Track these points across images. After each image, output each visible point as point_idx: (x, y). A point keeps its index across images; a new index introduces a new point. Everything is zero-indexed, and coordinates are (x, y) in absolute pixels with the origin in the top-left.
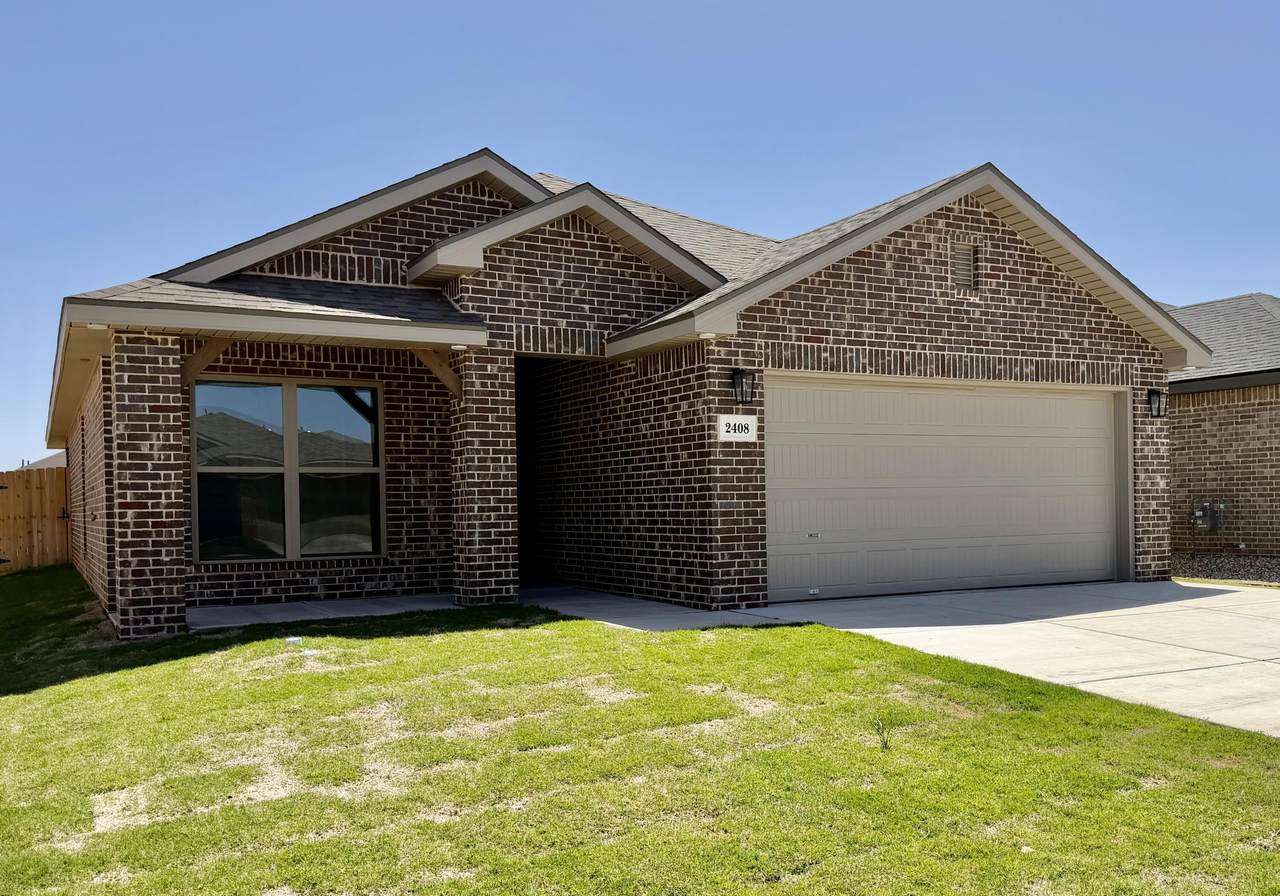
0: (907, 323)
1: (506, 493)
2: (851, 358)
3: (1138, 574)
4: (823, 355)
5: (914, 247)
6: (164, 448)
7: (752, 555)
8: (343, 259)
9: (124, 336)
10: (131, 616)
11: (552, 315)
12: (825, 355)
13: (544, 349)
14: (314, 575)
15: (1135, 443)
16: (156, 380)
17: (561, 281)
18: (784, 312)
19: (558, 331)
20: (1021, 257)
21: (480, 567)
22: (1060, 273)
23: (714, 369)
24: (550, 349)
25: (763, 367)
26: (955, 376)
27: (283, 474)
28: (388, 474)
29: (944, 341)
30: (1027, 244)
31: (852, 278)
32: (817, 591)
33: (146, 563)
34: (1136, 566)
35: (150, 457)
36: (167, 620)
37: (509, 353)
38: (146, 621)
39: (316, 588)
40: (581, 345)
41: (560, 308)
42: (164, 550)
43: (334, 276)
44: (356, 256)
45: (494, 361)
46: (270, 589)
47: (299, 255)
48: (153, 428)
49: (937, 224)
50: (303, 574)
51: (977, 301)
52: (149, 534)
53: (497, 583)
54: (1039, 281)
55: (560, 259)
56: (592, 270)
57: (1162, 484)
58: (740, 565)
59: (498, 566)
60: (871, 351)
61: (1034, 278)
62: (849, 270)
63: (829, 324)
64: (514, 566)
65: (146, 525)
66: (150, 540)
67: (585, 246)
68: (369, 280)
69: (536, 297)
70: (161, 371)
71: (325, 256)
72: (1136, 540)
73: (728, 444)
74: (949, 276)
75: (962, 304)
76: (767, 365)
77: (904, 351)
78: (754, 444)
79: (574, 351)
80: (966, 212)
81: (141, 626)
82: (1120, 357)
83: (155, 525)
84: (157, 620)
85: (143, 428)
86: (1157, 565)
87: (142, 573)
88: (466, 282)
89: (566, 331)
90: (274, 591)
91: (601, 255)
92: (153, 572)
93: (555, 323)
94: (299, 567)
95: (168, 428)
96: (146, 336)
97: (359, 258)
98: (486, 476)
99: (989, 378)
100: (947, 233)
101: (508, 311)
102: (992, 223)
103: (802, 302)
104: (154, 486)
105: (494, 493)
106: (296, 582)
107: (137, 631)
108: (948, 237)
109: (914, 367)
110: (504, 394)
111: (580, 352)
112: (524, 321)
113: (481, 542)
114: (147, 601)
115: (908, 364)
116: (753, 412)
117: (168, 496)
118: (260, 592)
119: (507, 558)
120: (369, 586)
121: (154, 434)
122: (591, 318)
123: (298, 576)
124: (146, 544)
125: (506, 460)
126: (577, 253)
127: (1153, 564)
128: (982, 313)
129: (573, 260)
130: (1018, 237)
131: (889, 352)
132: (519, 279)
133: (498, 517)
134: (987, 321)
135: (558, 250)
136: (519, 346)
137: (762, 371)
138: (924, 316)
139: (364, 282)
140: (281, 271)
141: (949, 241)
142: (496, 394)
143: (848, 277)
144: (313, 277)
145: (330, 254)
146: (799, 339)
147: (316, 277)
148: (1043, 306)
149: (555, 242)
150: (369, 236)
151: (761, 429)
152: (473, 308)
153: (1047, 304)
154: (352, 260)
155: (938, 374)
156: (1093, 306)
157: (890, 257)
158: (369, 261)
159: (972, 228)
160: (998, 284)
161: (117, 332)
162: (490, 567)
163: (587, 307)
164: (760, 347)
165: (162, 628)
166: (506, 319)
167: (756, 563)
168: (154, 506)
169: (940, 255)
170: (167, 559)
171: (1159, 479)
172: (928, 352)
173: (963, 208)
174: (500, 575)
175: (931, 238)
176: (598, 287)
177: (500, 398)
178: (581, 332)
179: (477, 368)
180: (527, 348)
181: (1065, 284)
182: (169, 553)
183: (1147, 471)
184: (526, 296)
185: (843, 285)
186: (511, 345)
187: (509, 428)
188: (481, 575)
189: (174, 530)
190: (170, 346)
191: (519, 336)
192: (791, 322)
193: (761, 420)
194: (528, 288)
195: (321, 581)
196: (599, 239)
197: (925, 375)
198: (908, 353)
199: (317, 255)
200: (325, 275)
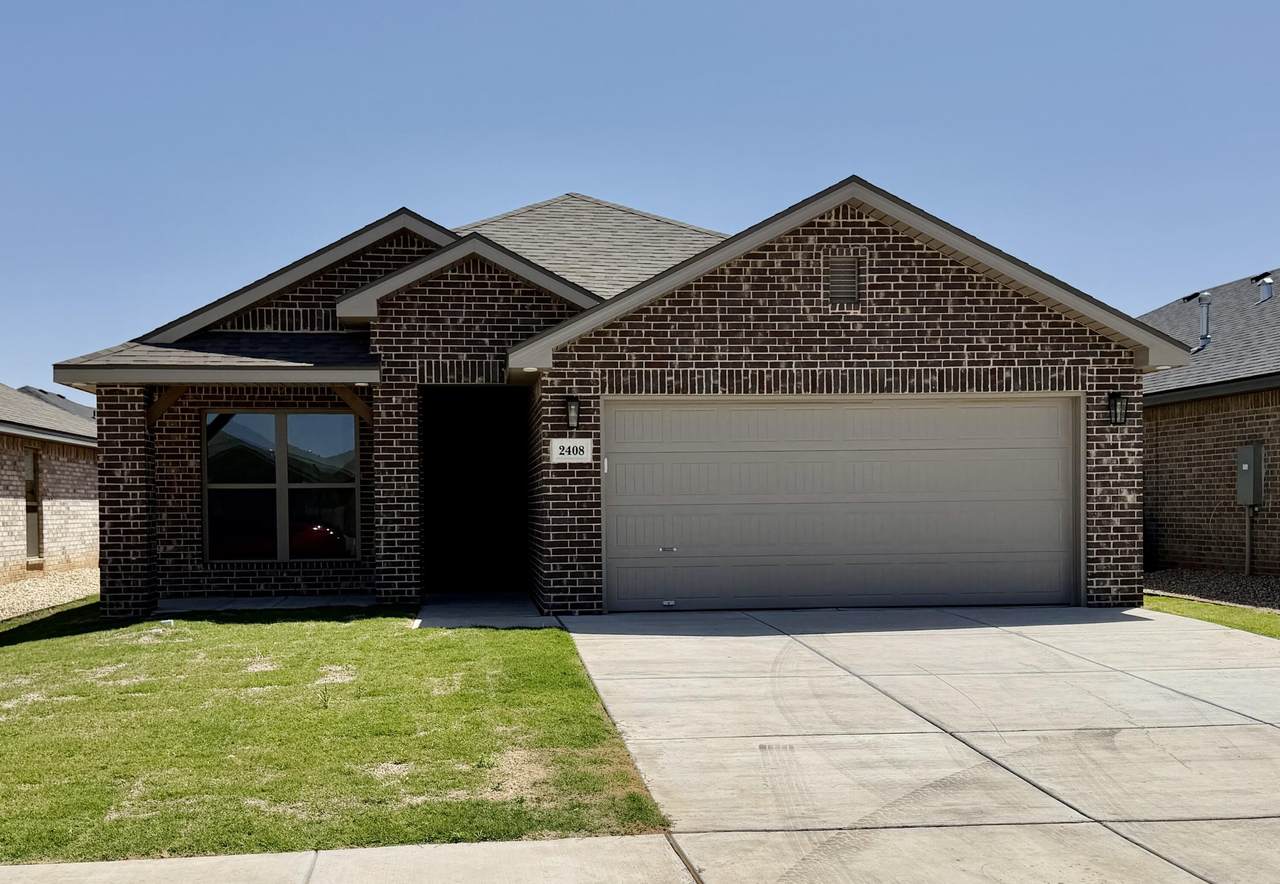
0: (768, 341)
1: (409, 507)
2: (700, 380)
3: (1091, 598)
4: (667, 379)
5: (778, 265)
6: (131, 473)
7: (586, 567)
8: (290, 312)
9: (102, 389)
10: (108, 601)
11: (453, 349)
12: (670, 378)
13: (445, 380)
14: (298, 574)
15: (1088, 454)
16: (126, 422)
17: (461, 319)
18: (622, 341)
19: (459, 363)
20: (919, 263)
21: (384, 571)
22: (975, 276)
23: (548, 397)
24: (451, 380)
25: (599, 394)
26: (829, 391)
27: (275, 490)
28: (362, 489)
29: (814, 357)
30: (928, 249)
31: (701, 303)
32: (672, 603)
33: (119, 561)
34: (1088, 590)
35: (121, 481)
36: (134, 605)
37: (412, 386)
38: (118, 605)
39: (299, 586)
40: (481, 375)
41: (461, 342)
42: (131, 551)
43: (283, 328)
44: (301, 310)
45: (399, 393)
46: (262, 585)
47: (254, 313)
48: (124, 458)
49: (807, 240)
50: (289, 573)
51: (859, 313)
52: (120, 539)
53: (400, 585)
54: (946, 286)
55: (461, 299)
56: (493, 307)
57: (1131, 499)
58: (573, 575)
59: (400, 571)
60: (723, 372)
61: (938, 284)
62: (698, 295)
63: (674, 349)
64: (415, 571)
65: (118, 532)
66: (121, 543)
67: (486, 285)
68: (312, 329)
69: (438, 335)
70: (130, 414)
71: (276, 312)
72: (1089, 560)
73: (563, 465)
74: (822, 291)
75: (840, 318)
76: (603, 391)
77: (765, 370)
78: (590, 465)
79: (473, 380)
80: (845, 224)
81: (115, 608)
82: (1066, 359)
83: (125, 532)
84: (126, 605)
85: (117, 458)
86: (1119, 590)
87: (116, 568)
88: (374, 327)
89: (466, 363)
90: (266, 587)
91: (501, 293)
92: (123, 568)
93: (456, 357)
94: (285, 567)
95: (136, 458)
96: (118, 388)
97: (303, 311)
98: (390, 493)
99: (874, 391)
100: (819, 248)
101: (412, 349)
102: (879, 232)
103: (643, 331)
104: (125, 503)
105: (397, 507)
106: (283, 580)
107: (111, 612)
108: (821, 252)
109: (776, 386)
110: (407, 422)
111: (479, 381)
112: (426, 357)
113: (386, 550)
114: (119, 590)
115: (769, 383)
116: (588, 436)
117: (135, 510)
118: (254, 587)
119: (409, 564)
120: (344, 586)
121: (125, 463)
122: (491, 350)
123: (285, 575)
124: (118, 546)
125: (409, 479)
126: (478, 292)
127: (1114, 588)
128: (865, 326)
129: (474, 299)
130: (916, 243)
131: (746, 373)
132: (422, 320)
133: (401, 529)
134: (871, 334)
135: (460, 292)
136: (422, 380)
137: (598, 397)
138: (790, 334)
139: (308, 331)
140: (240, 327)
141: (822, 257)
142: (400, 421)
143: (696, 303)
144: (266, 330)
145: (280, 309)
146: (639, 365)
147: (268, 329)
148: (950, 312)
149: (457, 285)
150: (312, 291)
151: (596, 450)
152: (380, 349)
153: (955, 309)
154: (297, 312)
155: (807, 390)
156: (1023, 307)
157: (747, 279)
158: (312, 312)
159: (853, 240)
160: (888, 294)
161: (98, 386)
162: (393, 571)
163: (487, 340)
164: (596, 375)
165: (130, 611)
166: (410, 357)
167: (591, 574)
168: (125, 517)
169: (811, 271)
170: (134, 558)
171: (1125, 493)
172: (794, 369)
173: (841, 221)
174: (403, 578)
175: (799, 256)
176: (499, 321)
177: (404, 425)
178: (480, 363)
179: (383, 400)
180: (430, 380)
181: (983, 286)
182: (135, 554)
183: (1105, 484)
184: (429, 335)
185: (691, 310)
186: (414, 379)
187: (412, 450)
188: (386, 578)
189: (139, 536)
190: (136, 395)
191: (422, 370)
192: (630, 350)
193: (596, 443)
194: (431, 328)
195: (304, 580)
196: (500, 278)
197: (791, 391)
198: (769, 372)
199: (268, 312)
200: (276, 328)
